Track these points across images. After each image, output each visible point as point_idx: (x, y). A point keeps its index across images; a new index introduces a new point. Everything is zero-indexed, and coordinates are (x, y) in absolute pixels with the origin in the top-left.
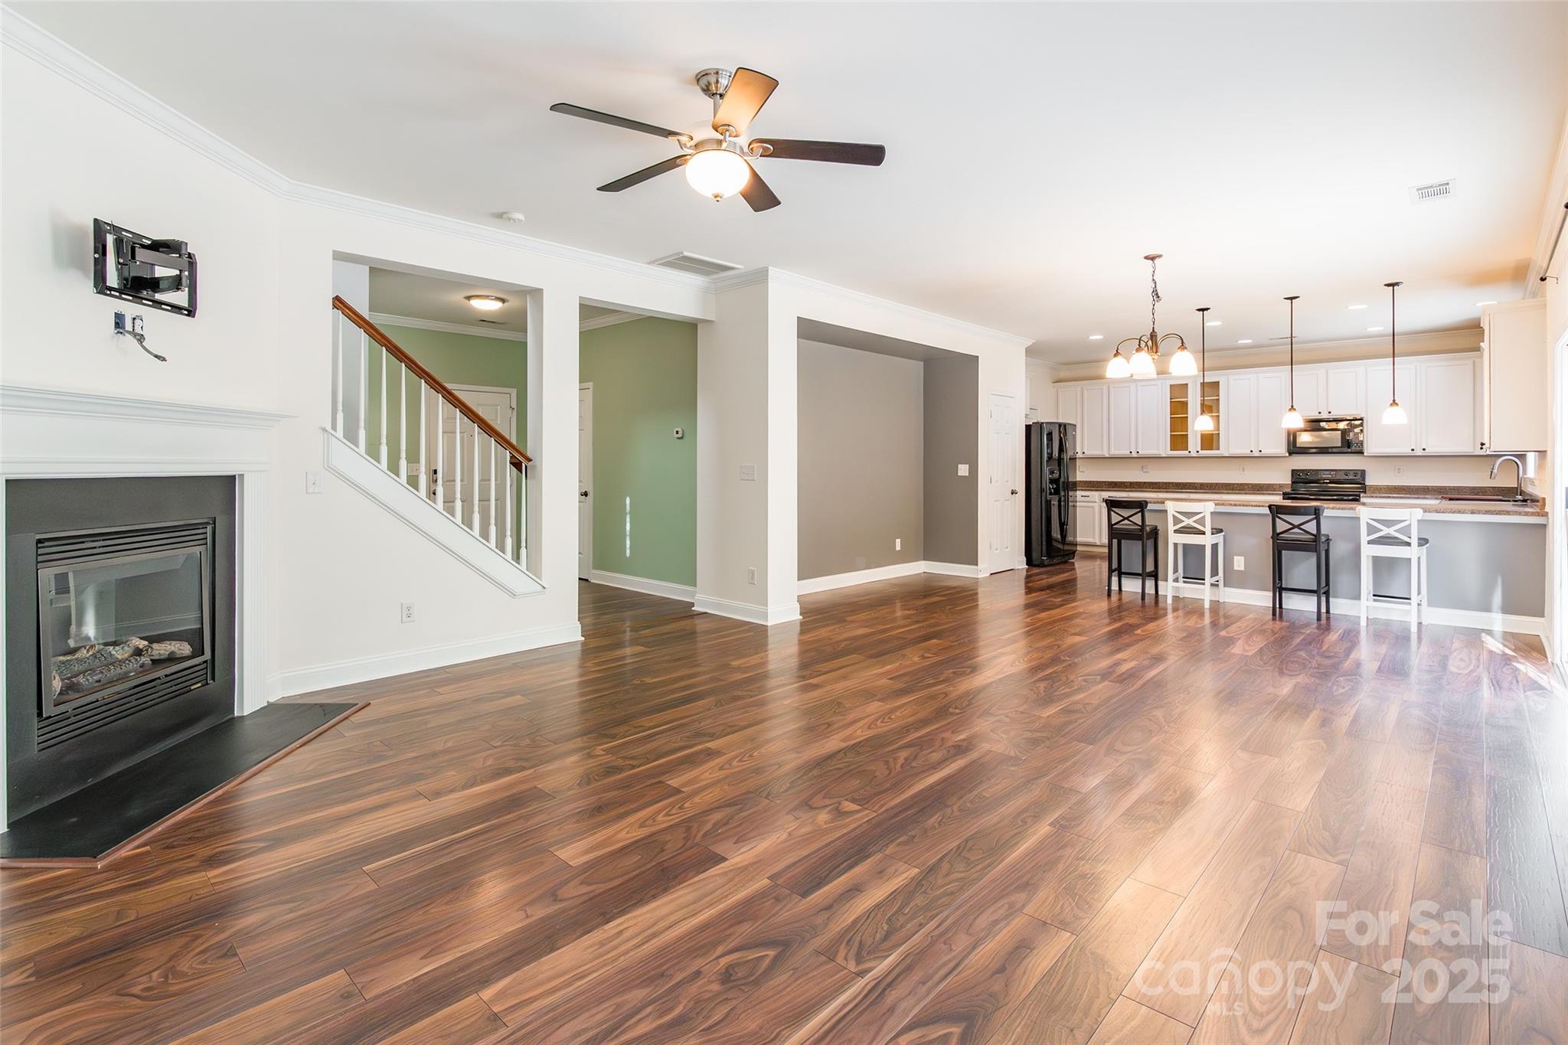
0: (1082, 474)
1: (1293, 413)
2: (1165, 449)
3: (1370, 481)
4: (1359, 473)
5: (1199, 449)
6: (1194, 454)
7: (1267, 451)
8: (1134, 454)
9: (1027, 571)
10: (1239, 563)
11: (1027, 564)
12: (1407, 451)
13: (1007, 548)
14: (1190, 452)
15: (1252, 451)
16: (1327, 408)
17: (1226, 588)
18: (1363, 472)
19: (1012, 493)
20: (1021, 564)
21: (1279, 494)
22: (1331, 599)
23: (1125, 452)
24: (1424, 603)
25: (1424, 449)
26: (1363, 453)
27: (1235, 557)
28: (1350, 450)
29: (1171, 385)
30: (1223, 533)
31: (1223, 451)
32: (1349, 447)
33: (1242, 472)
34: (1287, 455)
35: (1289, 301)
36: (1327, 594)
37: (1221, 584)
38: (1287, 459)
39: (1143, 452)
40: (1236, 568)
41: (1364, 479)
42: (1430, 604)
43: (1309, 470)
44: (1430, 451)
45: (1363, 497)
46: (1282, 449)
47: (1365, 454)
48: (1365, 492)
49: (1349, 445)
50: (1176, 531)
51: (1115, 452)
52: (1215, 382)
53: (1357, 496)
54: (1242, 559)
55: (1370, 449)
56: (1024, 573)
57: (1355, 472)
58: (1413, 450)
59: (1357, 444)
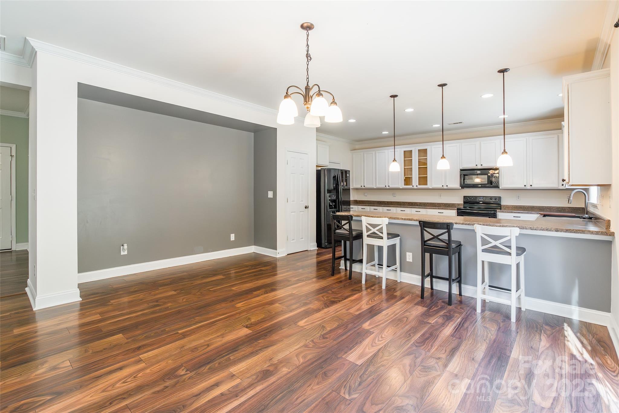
0: (353, 196)
1: (444, 160)
2: (401, 185)
3: (503, 203)
4: (498, 198)
5: (418, 185)
6: (415, 187)
7: (451, 186)
8: (387, 187)
9: (318, 250)
10: (409, 257)
11: (317, 247)
12: (521, 186)
13: (302, 238)
14: (413, 186)
15: (443, 186)
16: (480, 163)
17: (403, 273)
18: (500, 198)
19: (306, 208)
20: (313, 246)
21: (455, 209)
22: (463, 286)
23: (383, 186)
24: (523, 294)
25: (531, 186)
26: (499, 187)
27: (407, 253)
28: (492, 186)
29: (404, 151)
30: (400, 237)
31: (429, 186)
32: (491, 184)
33: (439, 197)
34: (461, 188)
35: (441, 88)
36: (460, 282)
37: (398, 270)
38: (460, 190)
39: (392, 186)
40: (408, 260)
41: (500, 202)
42: (527, 295)
43: (472, 197)
44: (535, 186)
45: (498, 212)
46: (457, 185)
47: (500, 188)
48: (501, 209)
49: (492, 183)
50: (368, 236)
51: (379, 186)
52: (425, 149)
53: (495, 211)
54: (411, 254)
55: (502, 185)
56: (316, 252)
57: (496, 198)
58: (525, 186)
59: (496, 182)
